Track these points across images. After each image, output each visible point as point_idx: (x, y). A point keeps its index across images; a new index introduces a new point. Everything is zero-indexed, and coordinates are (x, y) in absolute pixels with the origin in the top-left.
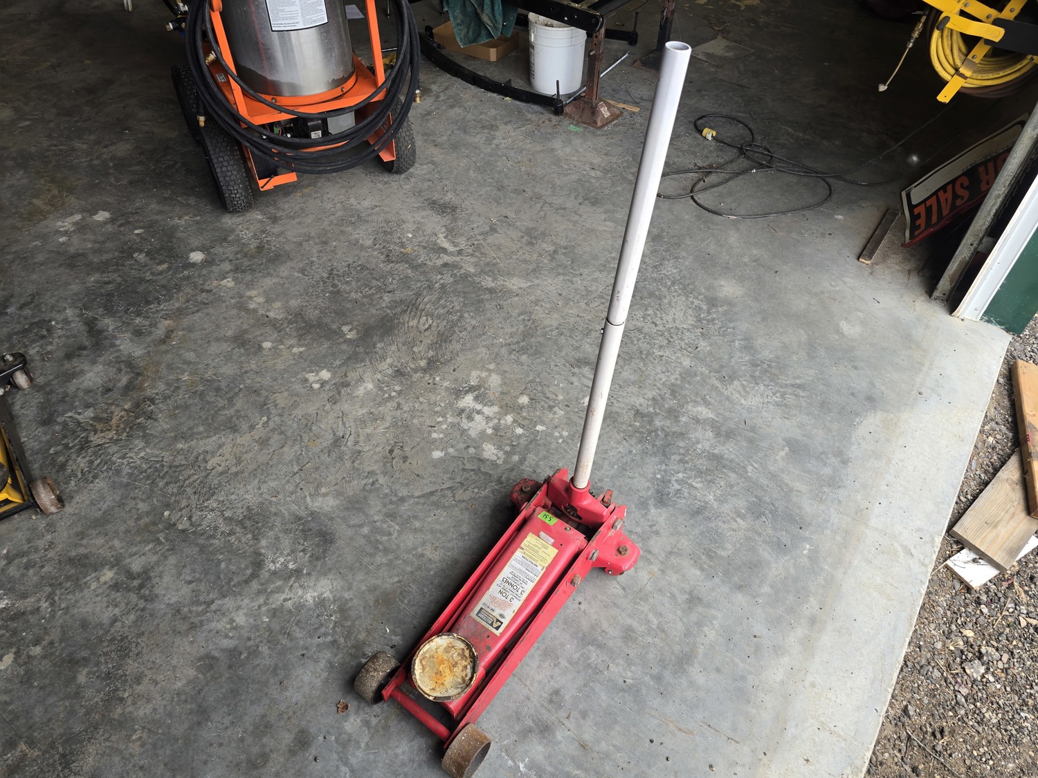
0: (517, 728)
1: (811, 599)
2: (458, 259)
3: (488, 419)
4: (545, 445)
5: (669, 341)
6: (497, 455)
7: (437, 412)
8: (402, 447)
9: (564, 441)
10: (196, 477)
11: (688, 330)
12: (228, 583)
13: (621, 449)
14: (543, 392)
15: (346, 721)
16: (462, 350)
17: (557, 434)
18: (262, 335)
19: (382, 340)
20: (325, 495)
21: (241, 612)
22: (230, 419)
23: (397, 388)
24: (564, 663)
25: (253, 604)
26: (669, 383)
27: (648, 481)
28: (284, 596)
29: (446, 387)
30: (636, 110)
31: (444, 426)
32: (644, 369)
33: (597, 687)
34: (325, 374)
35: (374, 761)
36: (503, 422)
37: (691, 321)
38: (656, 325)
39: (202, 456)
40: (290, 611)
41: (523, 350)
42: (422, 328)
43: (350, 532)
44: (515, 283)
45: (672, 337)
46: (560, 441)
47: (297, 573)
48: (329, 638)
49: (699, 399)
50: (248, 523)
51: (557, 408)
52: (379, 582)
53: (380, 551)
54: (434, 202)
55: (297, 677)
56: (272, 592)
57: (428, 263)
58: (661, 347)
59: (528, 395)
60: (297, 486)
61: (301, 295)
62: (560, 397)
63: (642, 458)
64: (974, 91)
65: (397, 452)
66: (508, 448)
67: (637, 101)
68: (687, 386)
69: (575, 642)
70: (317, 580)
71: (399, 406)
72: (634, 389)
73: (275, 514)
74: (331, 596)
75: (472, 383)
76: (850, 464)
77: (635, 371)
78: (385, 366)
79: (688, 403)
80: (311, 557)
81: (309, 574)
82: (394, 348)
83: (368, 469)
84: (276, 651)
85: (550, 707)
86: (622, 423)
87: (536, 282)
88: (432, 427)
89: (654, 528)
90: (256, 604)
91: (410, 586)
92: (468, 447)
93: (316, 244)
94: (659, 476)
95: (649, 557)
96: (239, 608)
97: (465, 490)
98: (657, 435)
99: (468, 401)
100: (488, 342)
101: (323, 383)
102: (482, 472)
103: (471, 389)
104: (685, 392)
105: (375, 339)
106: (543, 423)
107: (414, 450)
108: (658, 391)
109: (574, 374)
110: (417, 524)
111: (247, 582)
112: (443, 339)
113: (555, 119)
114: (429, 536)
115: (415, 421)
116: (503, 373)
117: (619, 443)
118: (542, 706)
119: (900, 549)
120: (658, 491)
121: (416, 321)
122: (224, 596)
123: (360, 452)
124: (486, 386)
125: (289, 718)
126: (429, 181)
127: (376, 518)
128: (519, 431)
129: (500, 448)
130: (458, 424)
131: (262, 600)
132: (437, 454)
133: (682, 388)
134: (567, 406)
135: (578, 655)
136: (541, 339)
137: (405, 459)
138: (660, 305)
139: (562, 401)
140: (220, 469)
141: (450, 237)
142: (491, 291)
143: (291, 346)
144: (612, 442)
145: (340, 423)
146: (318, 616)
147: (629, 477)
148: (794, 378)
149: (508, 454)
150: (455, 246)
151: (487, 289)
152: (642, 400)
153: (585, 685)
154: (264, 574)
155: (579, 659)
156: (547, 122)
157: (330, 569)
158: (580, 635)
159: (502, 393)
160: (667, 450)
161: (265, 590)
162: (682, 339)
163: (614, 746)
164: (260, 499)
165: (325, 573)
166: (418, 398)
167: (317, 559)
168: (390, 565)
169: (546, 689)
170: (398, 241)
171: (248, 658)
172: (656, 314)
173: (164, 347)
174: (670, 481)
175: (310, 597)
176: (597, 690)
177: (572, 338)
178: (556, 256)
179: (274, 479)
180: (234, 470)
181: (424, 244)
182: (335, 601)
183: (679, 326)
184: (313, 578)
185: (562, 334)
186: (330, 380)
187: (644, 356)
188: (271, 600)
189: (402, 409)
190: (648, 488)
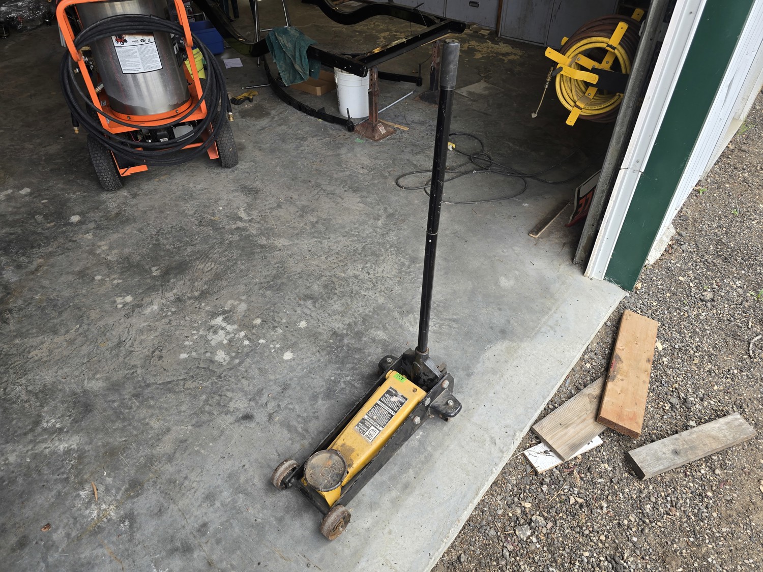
0: (169, 547)
1: (411, 471)
2: (248, 225)
3: (228, 333)
4: (261, 353)
5: (374, 286)
6: (224, 359)
7: (194, 327)
8: (161, 350)
9: (275, 351)
10: (19, 362)
11: (390, 278)
12: (13, 434)
13: (313, 358)
14: (273, 317)
15: (55, 533)
16: (227, 286)
17: (272, 346)
18: (97, 271)
19: (175, 277)
20: (97, 379)
21: (15, 454)
22: (55, 326)
23: (173, 310)
24: (218, 504)
25: (24, 449)
26: (364, 314)
27: (324, 381)
28: (46, 445)
29: (207, 311)
30: (406, 129)
31: (195, 337)
32: (350, 303)
33: (234, 523)
34: (129, 299)
35: (64, 562)
36: (237, 336)
37: (394, 272)
38: (369, 274)
39: (28, 349)
40: (46, 456)
41: (270, 287)
42: (206, 270)
43: (105, 405)
44: (281, 242)
45: (377, 283)
46: (273, 351)
47: (60, 430)
48: (65, 476)
49: (381, 326)
50: (40, 395)
51: (278, 328)
52: (111, 440)
53: (120, 419)
54: (245, 187)
55: (34, 500)
56: (39, 442)
57: (227, 227)
58: (367, 289)
59: (262, 318)
60: (82, 372)
61: (133, 245)
62: (284, 321)
63: (326, 365)
64: (588, 118)
65: (157, 353)
66: (234, 354)
67: (409, 123)
68: (375, 316)
69: (231, 491)
70: (71, 436)
71: (170, 322)
72: (338, 317)
73: (61, 390)
74: (76, 448)
75: (226, 309)
76: (472, 377)
77: (343, 305)
78: (171, 295)
79: (372, 328)
80: (73, 420)
81: (67, 432)
82: (181, 283)
83: (133, 363)
84: (27, 482)
85: (197, 535)
86: (321, 340)
87: (296, 241)
88: (187, 337)
89: (316, 414)
90: (25, 449)
91: (131, 445)
92: (207, 352)
93: (156, 212)
94: (333, 378)
95: (305, 434)
96: (14, 451)
97: (194, 381)
98: (342, 349)
99: (219, 321)
100: (247, 281)
101: (125, 304)
102: (209, 370)
103: (224, 312)
104: (374, 321)
105: (172, 276)
106: (264, 338)
107: (169, 352)
108: (354, 319)
109: (299, 305)
110: (152, 403)
111: (25, 434)
112: (218, 277)
113: (348, 134)
114: (157, 411)
115: (178, 332)
116: (249, 303)
117: (313, 354)
118: (192, 533)
119: (488, 439)
120: (328, 389)
121: (203, 265)
122: (7, 443)
123: (132, 351)
124: (235, 311)
125: (19, 527)
126: (247, 173)
127: (127, 396)
128: (246, 343)
129: (228, 354)
130: (206, 336)
131: (30, 447)
132: (183, 356)
133: (371, 317)
134: (287, 327)
135: (230, 499)
136: (285, 280)
137: (161, 357)
138: (377, 260)
139: (285, 323)
140: (36, 358)
141: (247, 210)
142: (262, 247)
143: (114, 279)
144: (309, 353)
145: (127, 331)
146: (63, 460)
147: (312, 378)
148: (453, 315)
149: (232, 358)
150: (249, 216)
151: (260, 245)
152: (340, 325)
153: (227, 521)
154: (39, 430)
155: (229, 502)
156: (342, 136)
157: (82, 430)
158: (236, 486)
159: (244, 316)
160: (346, 360)
161: (35, 440)
162: (383, 285)
163: (231, 565)
164: (55, 380)
165: (77, 432)
166: (185, 317)
167: (77, 422)
168: (123, 430)
169: (199, 521)
170: (211, 212)
171: (7, 485)
172: (371, 266)
173: (31, 277)
174: (339, 382)
175: (62, 447)
176: (234, 525)
177: (308, 280)
178: (316, 225)
179: (68, 367)
180: (45, 359)
181: (228, 214)
182: (77, 451)
183: (385, 276)
184: (69, 434)
185: (301, 277)
186: (131, 302)
187: (353, 295)
188: (36, 448)
189: (171, 324)
190: (323, 386)
